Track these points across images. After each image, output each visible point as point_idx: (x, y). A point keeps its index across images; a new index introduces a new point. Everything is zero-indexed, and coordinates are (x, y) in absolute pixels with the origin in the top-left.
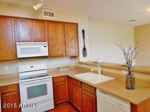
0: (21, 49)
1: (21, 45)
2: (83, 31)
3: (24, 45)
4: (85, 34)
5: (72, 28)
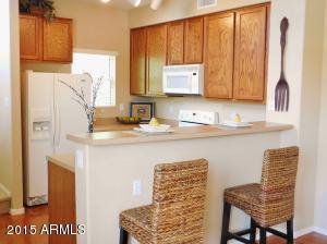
0: (168, 77)
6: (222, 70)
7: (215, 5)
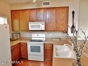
0: (31, 25)
1: (31, 23)
2: (73, 13)
3: (32, 23)
4: (75, 15)
5: (64, 11)
6: (52, 23)
7: (50, 5)
